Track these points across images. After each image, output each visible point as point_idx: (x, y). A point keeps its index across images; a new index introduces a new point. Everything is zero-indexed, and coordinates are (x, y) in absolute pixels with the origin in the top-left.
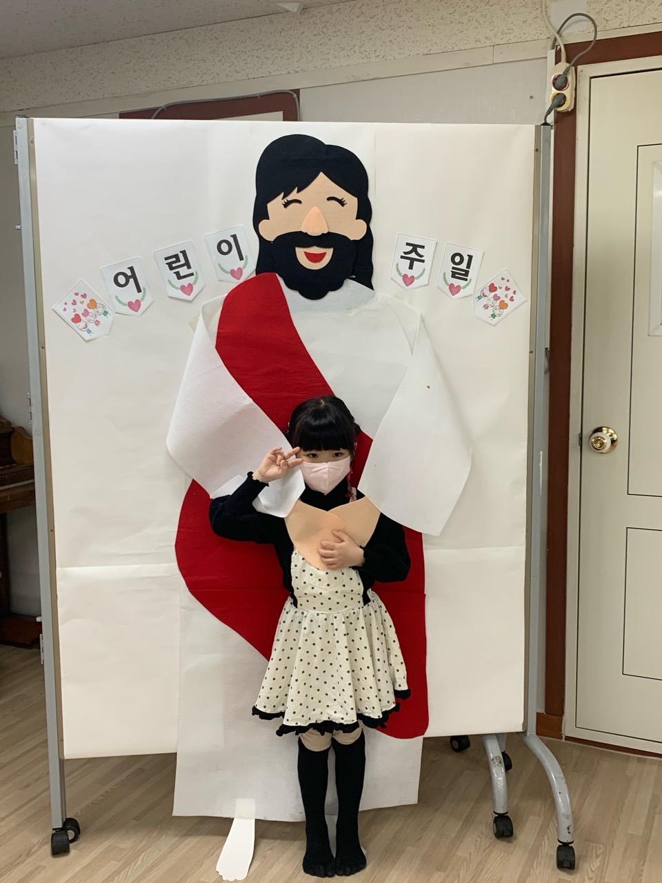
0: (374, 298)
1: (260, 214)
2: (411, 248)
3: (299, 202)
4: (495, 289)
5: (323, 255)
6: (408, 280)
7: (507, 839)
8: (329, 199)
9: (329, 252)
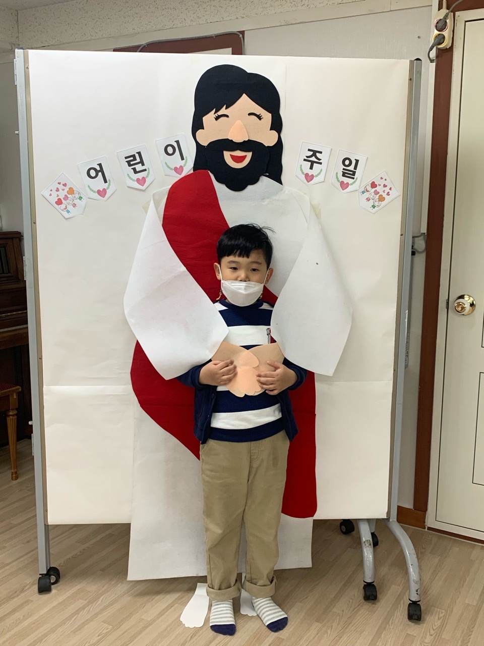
0: (283, 191)
1: (197, 125)
3: (227, 116)
5: (244, 158)
7: (373, 601)
8: (250, 114)
9: (249, 155)
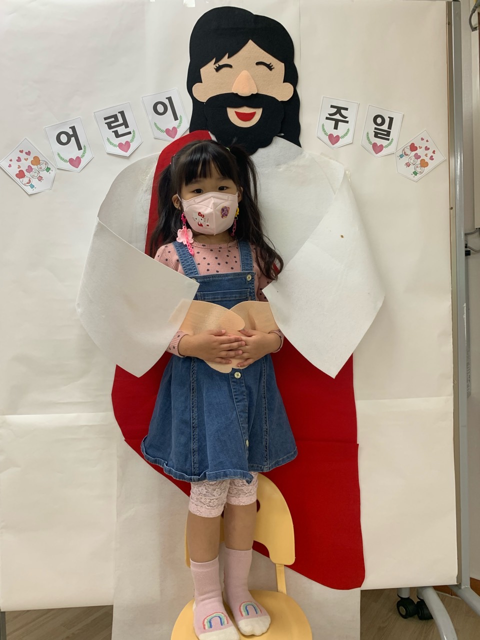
0: (302, 155)
2: (335, 110)
4: (416, 149)
6: (334, 140)
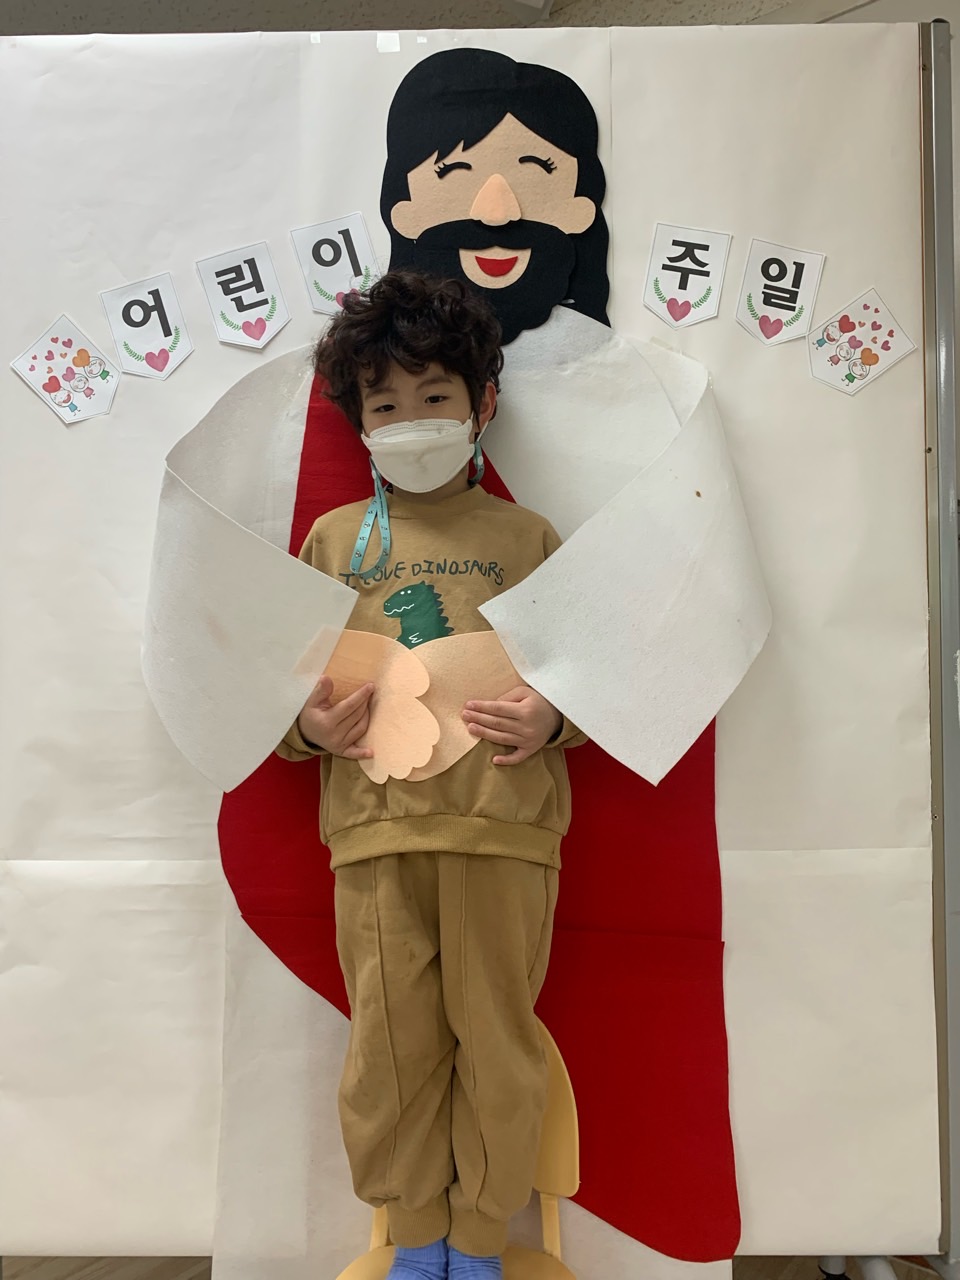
0: (612, 343)
4: (852, 327)
9: (524, 257)
